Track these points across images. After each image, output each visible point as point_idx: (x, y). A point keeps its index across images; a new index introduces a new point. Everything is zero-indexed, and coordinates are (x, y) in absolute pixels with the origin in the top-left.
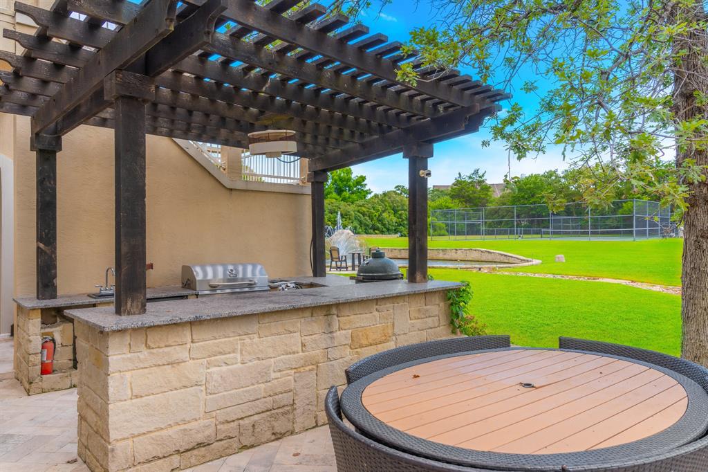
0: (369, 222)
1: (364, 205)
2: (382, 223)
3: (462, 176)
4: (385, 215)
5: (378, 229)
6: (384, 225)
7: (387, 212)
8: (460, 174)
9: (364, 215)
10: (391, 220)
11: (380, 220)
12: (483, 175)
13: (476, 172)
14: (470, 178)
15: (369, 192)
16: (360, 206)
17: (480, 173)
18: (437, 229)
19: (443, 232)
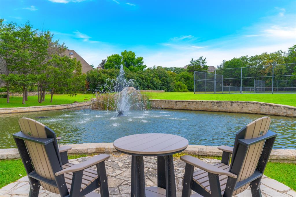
0: (145, 83)
1: (142, 73)
2: (153, 84)
3: (194, 60)
4: (155, 79)
5: (150, 87)
6: (154, 85)
7: (156, 77)
8: (192, 59)
9: (142, 79)
10: (158, 82)
11: (152, 82)
12: (205, 60)
13: (201, 58)
14: (198, 61)
15: (145, 67)
16: (140, 74)
17: (203, 59)
18: (183, 88)
19: (186, 89)
